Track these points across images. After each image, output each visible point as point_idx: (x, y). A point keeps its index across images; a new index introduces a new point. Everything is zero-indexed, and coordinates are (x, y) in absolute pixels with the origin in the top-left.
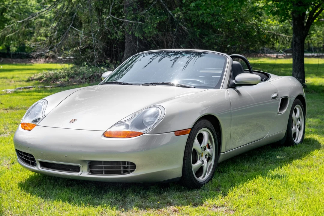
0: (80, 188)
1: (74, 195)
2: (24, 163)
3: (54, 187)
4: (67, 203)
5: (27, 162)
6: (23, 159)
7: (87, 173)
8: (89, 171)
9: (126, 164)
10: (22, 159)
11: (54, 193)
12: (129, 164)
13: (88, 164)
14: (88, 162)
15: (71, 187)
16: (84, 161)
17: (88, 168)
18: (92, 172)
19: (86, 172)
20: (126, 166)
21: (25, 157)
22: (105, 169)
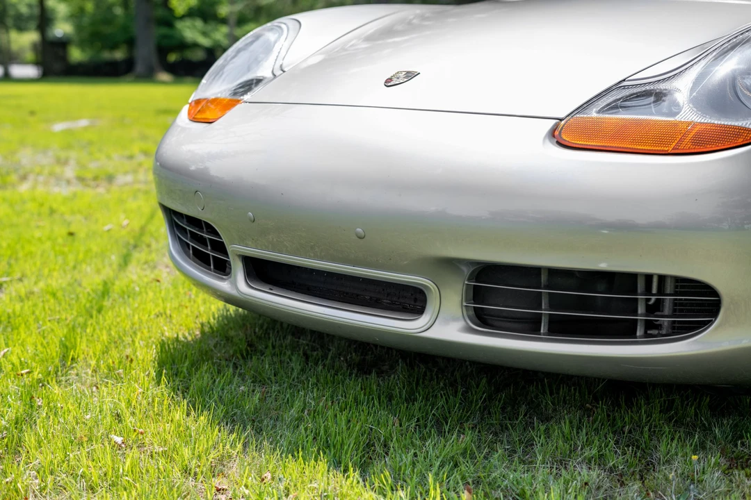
0: (417, 384)
1: (389, 424)
2: (190, 265)
3: (303, 370)
4: (354, 475)
5: (201, 259)
6: (188, 245)
7: (461, 324)
8: (472, 313)
9: (654, 291)
10: (184, 246)
11: (298, 404)
12: (668, 291)
13: (469, 280)
14: (467, 271)
15: (380, 373)
16: (451, 264)
17: (467, 301)
18: (483, 319)
19: (455, 319)
20: (653, 298)
21: (194, 237)
22: (551, 307)
